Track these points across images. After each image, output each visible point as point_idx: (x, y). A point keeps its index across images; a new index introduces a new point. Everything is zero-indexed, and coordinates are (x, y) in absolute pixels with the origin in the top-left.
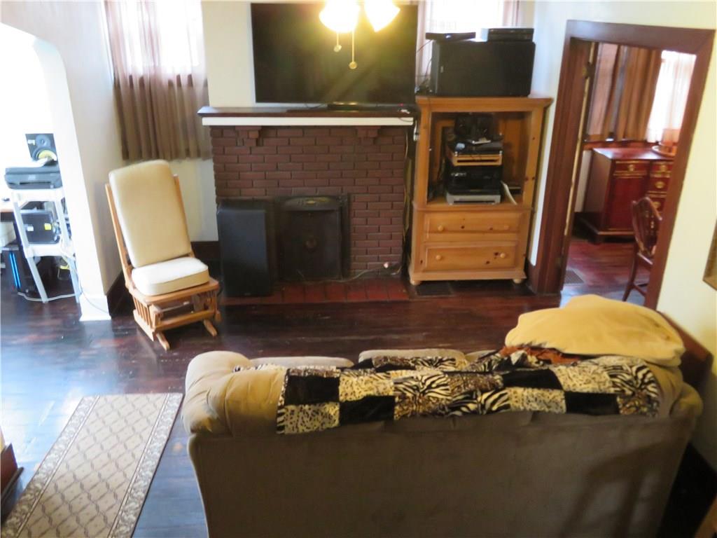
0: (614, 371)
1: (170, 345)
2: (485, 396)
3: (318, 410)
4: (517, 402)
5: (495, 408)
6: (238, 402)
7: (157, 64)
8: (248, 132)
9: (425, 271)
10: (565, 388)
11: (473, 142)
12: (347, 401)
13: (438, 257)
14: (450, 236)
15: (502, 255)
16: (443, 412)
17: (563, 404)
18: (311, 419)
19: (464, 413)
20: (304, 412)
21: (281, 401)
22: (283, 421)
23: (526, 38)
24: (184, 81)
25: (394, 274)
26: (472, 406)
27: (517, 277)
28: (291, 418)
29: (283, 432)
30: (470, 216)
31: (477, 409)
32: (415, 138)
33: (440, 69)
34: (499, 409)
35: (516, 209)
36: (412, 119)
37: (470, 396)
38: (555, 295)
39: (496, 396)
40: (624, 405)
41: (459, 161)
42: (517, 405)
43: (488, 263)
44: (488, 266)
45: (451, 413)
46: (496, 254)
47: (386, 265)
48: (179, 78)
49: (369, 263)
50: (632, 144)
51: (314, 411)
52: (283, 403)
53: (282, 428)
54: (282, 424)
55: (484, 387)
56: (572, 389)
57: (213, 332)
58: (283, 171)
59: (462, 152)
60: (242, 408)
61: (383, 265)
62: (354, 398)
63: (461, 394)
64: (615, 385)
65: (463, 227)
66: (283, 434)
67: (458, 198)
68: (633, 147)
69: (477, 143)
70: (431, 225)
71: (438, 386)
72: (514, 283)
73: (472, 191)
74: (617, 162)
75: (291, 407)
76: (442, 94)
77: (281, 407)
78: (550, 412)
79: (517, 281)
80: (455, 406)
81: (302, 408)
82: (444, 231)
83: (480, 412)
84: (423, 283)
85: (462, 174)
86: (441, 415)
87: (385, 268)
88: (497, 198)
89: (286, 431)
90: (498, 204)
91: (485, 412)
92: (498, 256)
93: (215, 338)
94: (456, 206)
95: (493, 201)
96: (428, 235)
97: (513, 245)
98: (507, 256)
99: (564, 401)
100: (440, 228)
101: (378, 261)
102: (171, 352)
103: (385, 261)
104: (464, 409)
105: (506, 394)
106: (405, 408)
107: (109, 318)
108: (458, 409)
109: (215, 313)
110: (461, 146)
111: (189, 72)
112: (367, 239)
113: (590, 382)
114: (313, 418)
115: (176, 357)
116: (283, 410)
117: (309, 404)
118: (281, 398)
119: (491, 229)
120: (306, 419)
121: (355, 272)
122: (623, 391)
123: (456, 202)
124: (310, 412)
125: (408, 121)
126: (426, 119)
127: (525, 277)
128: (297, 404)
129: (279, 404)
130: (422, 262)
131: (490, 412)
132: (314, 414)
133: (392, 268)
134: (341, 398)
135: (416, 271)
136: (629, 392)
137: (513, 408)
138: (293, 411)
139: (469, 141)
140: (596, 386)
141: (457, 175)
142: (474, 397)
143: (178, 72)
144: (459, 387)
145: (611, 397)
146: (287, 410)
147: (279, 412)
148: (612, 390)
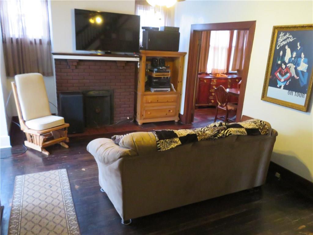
0: (255, 123)
1: (49, 152)
2: (223, 132)
3: (172, 141)
4: (233, 132)
5: (227, 135)
6: (140, 142)
7: (25, 34)
8: (73, 62)
9: (144, 119)
10: (245, 127)
11: (161, 68)
12: (181, 137)
13: (149, 113)
14: (153, 104)
15: (171, 111)
16: (212, 138)
17: (246, 132)
18: (169, 145)
19: (218, 137)
20: (167, 142)
21: (157, 139)
22: (160, 146)
23: (177, 30)
24: (38, 42)
25: (131, 121)
26: (220, 135)
27: (176, 119)
28: (162, 145)
29: (160, 150)
30: (160, 96)
31: (222, 136)
32: (138, 67)
33: (148, 40)
34: (229, 135)
35: (175, 94)
36: (139, 58)
37: (219, 132)
38: (191, 124)
39: (226, 131)
40: (261, 132)
41: (156, 75)
42: (233, 133)
43: (167, 114)
44: (167, 116)
45: (215, 138)
46: (169, 111)
47: (128, 118)
48: (35, 40)
49: (121, 118)
50: (202, 74)
51: (170, 141)
52: (158, 139)
53: (160, 149)
54: (159, 147)
55: (222, 129)
56: (247, 127)
57: (67, 146)
58: (86, 79)
59: (157, 72)
60: (142, 143)
61: (127, 118)
62: (183, 136)
63: (216, 131)
64: (257, 126)
65: (158, 101)
66: (160, 151)
67: (155, 89)
68: (203, 75)
69: (162, 68)
70: (146, 101)
71: (206, 130)
72: (175, 122)
73: (160, 86)
74: (201, 79)
75: (162, 141)
76: (150, 49)
77: (158, 141)
78: (243, 135)
79: (176, 121)
80: (215, 135)
81: (166, 141)
82: (151, 102)
83: (223, 137)
84: (144, 124)
85: (157, 80)
86: (211, 139)
87: (128, 119)
88: (169, 89)
89: (161, 150)
90: (169, 92)
91: (224, 137)
92: (170, 112)
93: (68, 148)
94: (155, 93)
95: (168, 91)
96: (145, 104)
97: (174, 107)
98: (173, 111)
99: (246, 131)
100: (150, 101)
101: (125, 117)
102: (51, 155)
103: (127, 117)
104: (218, 136)
105: (229, 130)
106: (201, 137)
107: (10, 146)
108: (216, 136)
109: (66, 138)
110: (156, 70)
111: (40, 38)
112: (120, 108)
113: (250, 126)
114: (170, 144)
115: (53, 157)
116: (159, 142)
117: (168, 139)
118: (157, 138)
119: (168, 101)
120: (168, 145)
121: (115, 122)
122: (260, 128)
123: (155, 91)
124: (169, 142)
125: (137, 59)
126: (144, 59)
127: (179, 119)
128: (163, 139)
129: (157, 140)
130: (143, 115)
131: (226, 136)
132: (170, 142)
133: (130, 119)
134: (179, 136)
135: (141, 119)
136: (262, 128)
137: (232, 134)
138: (162, 142)
139: (159, 68)
140: (253, 127)
141: (155, 81)
142: (220, 132)
143: (35, 37)
144: (213, 130)
145: (258, 129)
146: (161, 142)
147: (158, 143)
148: (257, 127)
